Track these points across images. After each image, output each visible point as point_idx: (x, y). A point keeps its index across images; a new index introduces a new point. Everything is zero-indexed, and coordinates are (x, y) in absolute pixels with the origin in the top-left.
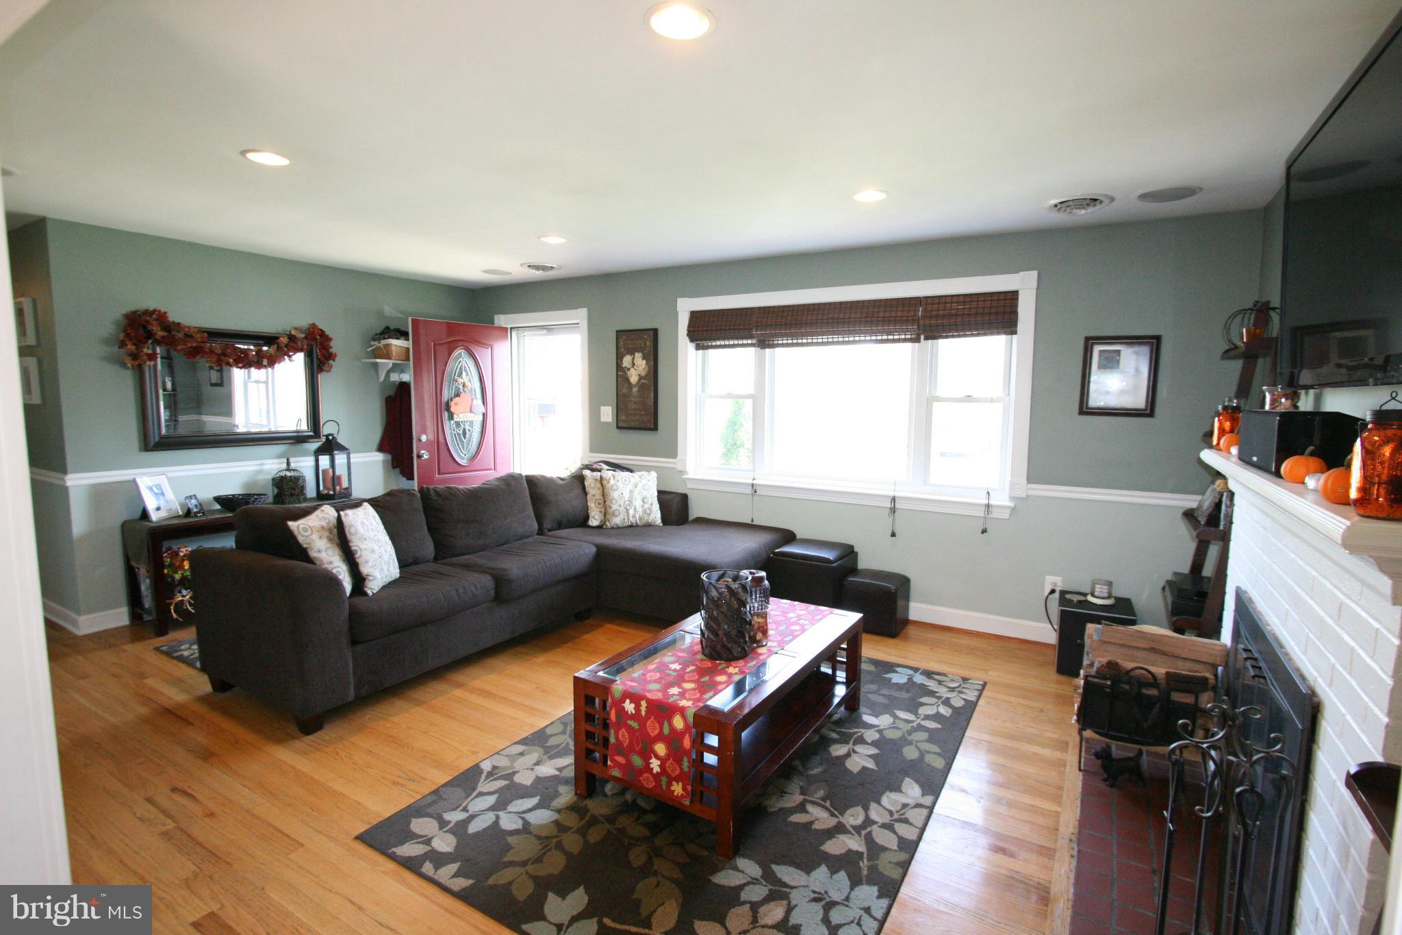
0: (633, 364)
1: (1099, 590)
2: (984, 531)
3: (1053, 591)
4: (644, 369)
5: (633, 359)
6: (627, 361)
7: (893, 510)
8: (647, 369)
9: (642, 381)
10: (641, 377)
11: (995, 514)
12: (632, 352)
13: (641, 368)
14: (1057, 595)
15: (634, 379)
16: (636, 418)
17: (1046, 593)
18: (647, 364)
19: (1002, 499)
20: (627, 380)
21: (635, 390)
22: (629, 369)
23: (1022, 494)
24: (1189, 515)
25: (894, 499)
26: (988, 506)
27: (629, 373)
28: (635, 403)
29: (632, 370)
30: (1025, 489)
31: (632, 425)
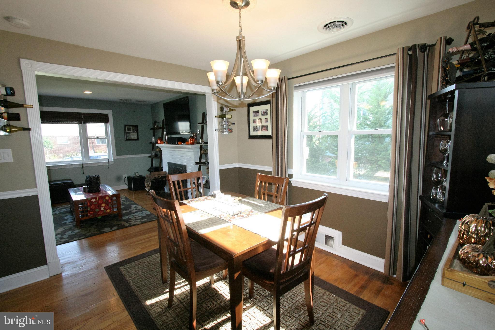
1: (136, 174)
2: (108, 168)
3: (125, 178)
7: (83, 167)
11: (110, 164)
14: (127, 178)
19: (111, 160)
23: (116, 158)
24: (150, 157)
25: (82, 164)
26: (108, 162)
30: (116, 157)
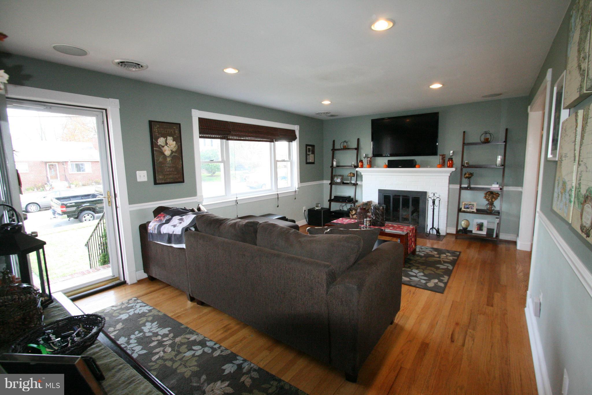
0: (166, 144)
1: (319, 205)
2: (295, 199)
4: (175, 147)
5: (166, 140)
6: (161, 141)
8: (177, 147)
9: (174, 154)
10: (172, 152)
12: (165, 136)
13: (172, 146)
15: (167, 153)
16: (171, 176)
17: (304, 212)
18: (176, 144)
20: (163, 153)
21: (168, 159)
22: (163, 147)
25: (278, 194)
26: (295, 191)
27: (163, 149)
28: (170, 167)
29: (166, 147)
31: (168, 181)
